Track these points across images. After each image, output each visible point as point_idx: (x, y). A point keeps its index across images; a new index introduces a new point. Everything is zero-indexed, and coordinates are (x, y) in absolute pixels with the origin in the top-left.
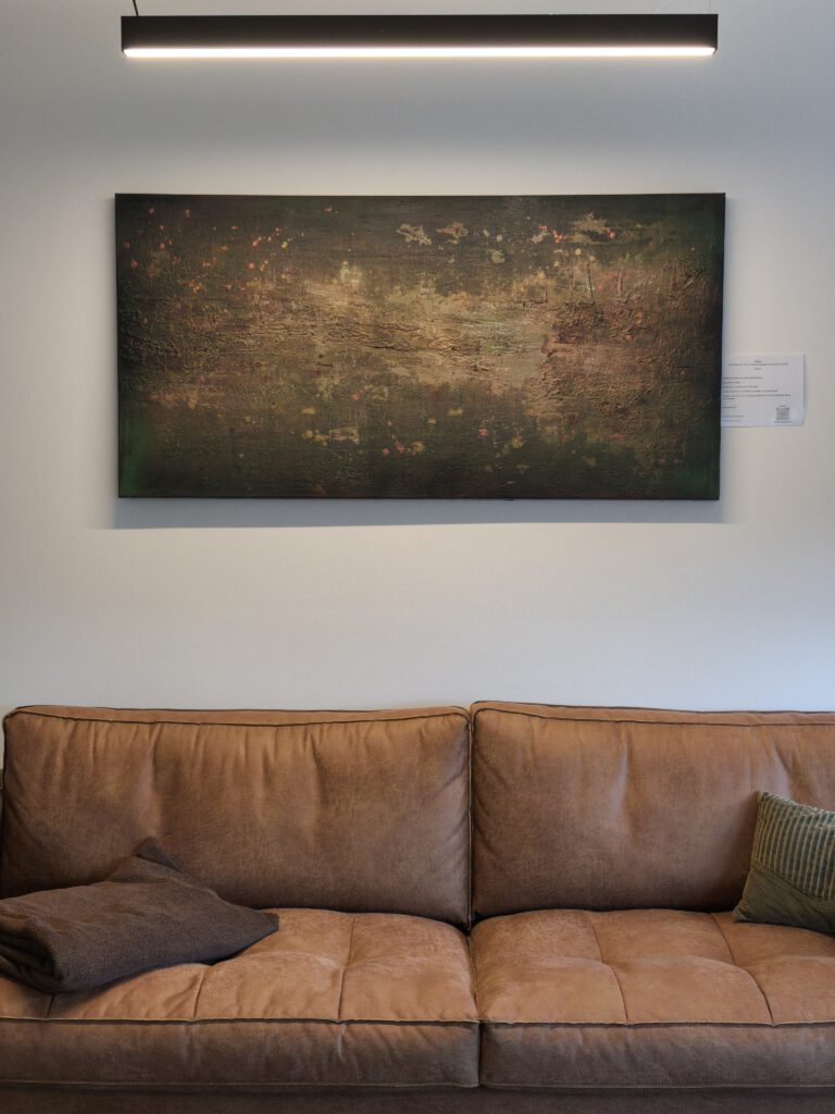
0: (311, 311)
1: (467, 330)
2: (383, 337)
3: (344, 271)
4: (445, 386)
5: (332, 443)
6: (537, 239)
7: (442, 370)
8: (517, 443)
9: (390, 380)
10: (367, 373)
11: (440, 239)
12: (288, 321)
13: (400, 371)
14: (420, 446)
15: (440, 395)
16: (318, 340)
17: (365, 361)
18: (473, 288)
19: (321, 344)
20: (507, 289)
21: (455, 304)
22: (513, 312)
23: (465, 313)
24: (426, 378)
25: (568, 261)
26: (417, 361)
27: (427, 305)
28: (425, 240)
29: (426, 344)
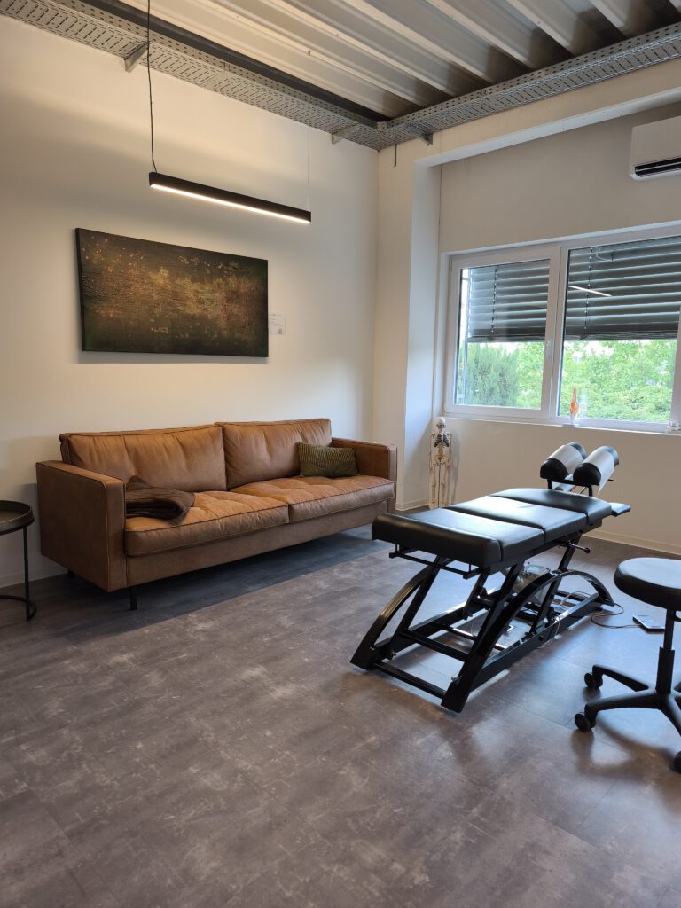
0: (152, 284)
1: (200, 295)
2: (176, 296)
3: (162, 270)
4: (194, 315)
5: (160, 333)
6: (220, 267)
7: (193, 309)
8: (216, 336)
9: (178, 311)
10: (170, 308)
11: (192, 263)
12: (144, 286)
13: (181, 308)
14: (187, 335)
15: (193, 318)
16: (154, 294)
17: (169, 303)
18: (202, 281)
19: (155, 297)
20: (212, 283)
21: (196, 286)
22: (213, 292)
23: (199, 290)
24: (188, 311)
25: (228, 276)
26: (186, 305)
27: (188, 286)
28: (187, 262)
29: (188, 299)
